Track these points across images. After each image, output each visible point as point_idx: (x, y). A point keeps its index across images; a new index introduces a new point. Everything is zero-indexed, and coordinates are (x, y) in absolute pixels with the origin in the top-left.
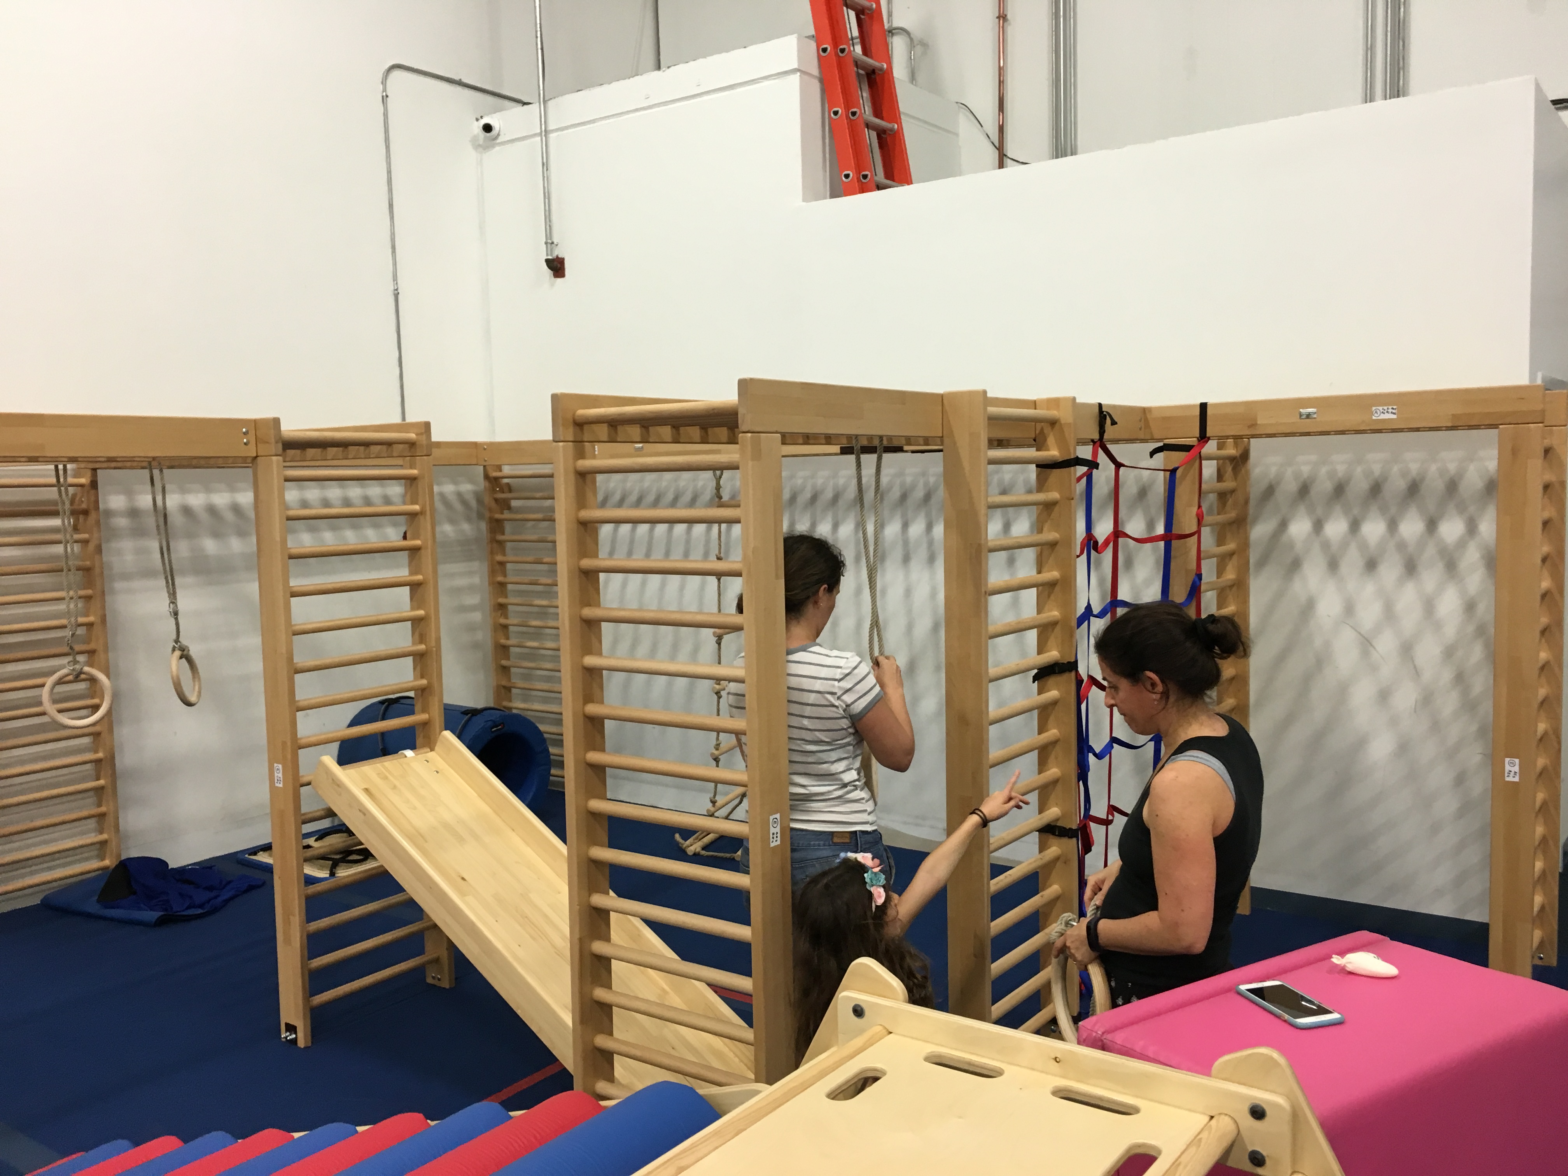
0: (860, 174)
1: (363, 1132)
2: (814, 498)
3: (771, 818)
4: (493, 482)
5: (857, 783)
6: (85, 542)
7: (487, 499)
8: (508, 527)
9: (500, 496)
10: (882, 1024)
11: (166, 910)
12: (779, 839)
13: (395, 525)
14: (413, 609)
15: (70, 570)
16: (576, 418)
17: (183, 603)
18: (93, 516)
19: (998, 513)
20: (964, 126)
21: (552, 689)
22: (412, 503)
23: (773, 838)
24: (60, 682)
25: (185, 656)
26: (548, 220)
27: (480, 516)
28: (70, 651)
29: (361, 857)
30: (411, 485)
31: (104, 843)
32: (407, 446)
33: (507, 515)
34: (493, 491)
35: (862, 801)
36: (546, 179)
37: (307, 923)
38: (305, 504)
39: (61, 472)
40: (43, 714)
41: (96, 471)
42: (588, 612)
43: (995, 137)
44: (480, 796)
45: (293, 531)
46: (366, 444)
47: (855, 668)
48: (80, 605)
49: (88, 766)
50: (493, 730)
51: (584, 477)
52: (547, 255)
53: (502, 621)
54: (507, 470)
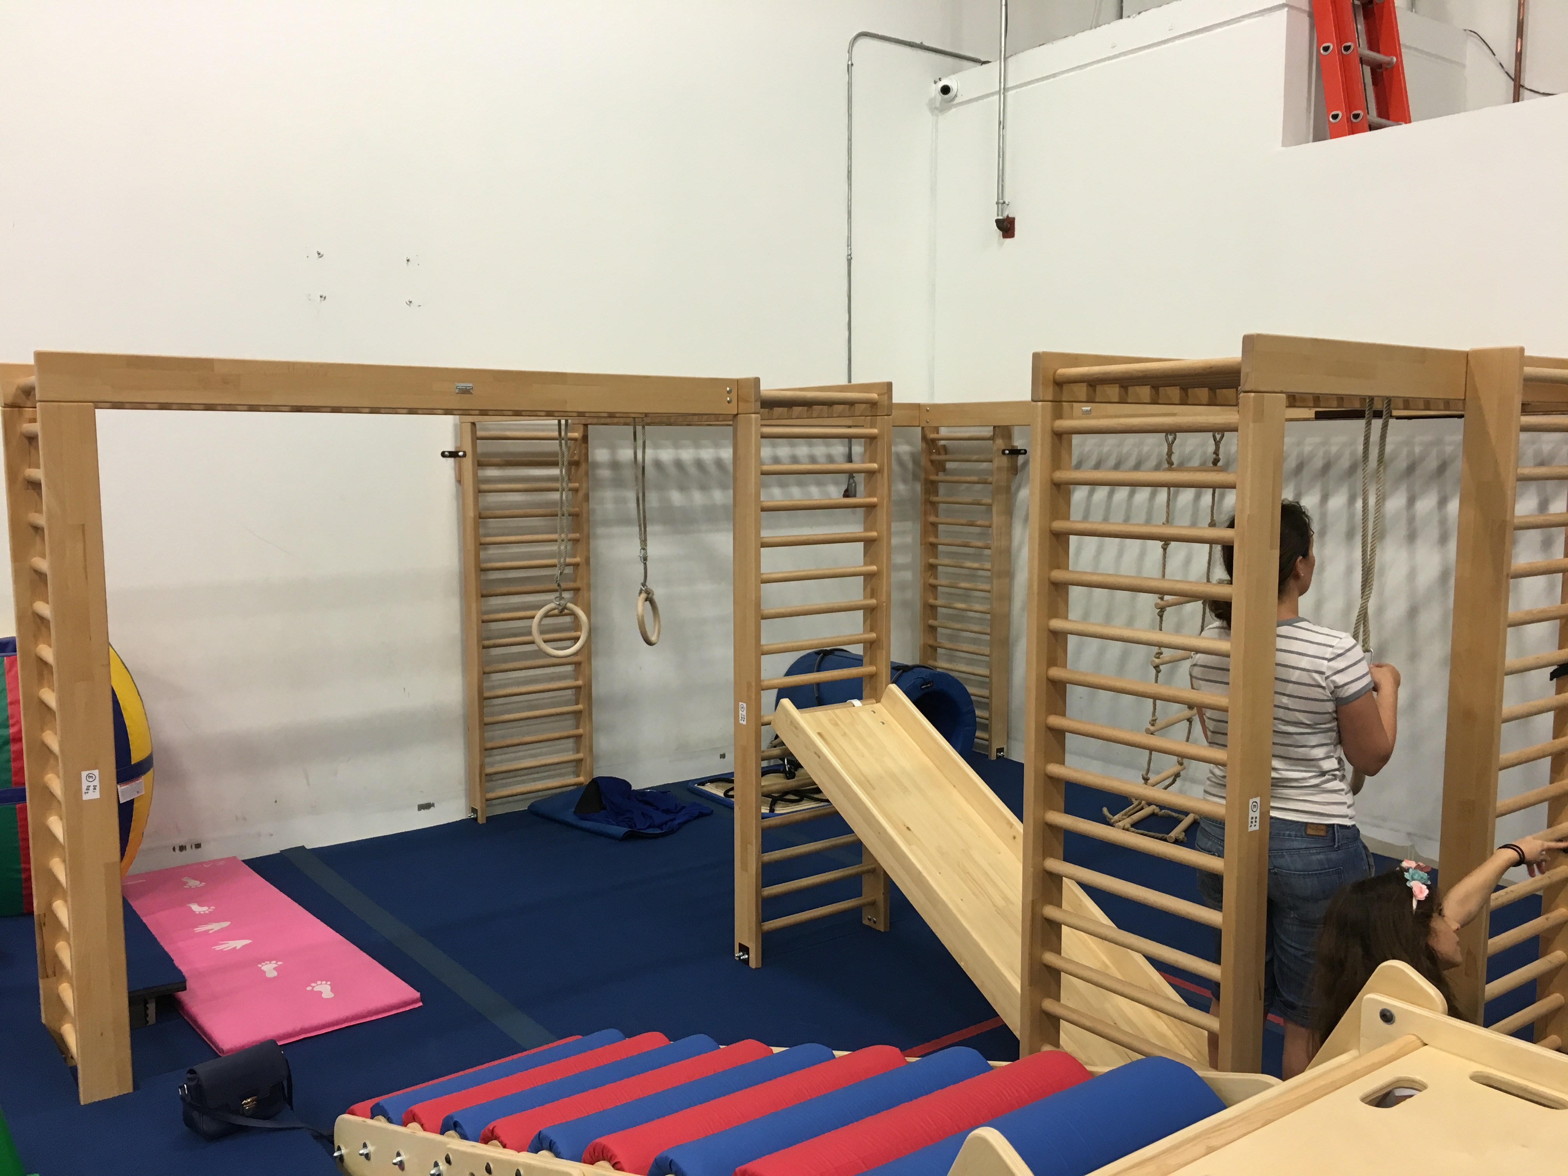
0: (1351, 112)
1: (841, 1057)
2: (1327, 467)
3: (1251, 801)
4: (930, 444)
5: (1337, 773)
6: (575, 491)
7: (924, 461)
8: (942, 489)
9: (935, 457)
10: (1415, 1033)
11: (630, 827)
12: (1258, 824)
13: (836, 483)
14: (865, 564)
15: (563, 515)
16: (1057, 377)
17: (651, 551)
18: (583, 466)
19: (1533, 488)
20: (1472, 52)
21: (977, 651)
22: (871, 461)
23: (1252, 822)
24: (546, 615)
25: (650, 600)
26: (1001, 179)
27: (915, 477)
28: (558, 588)
29: (796, 798)
30: (871, 444)
31: (579, 761)
32: (868, 405)
33: (941, 476)
34: (930, 453)
35: (1341, 792)
36: (1002, 138)
37: (762, 853)
38: (776, 460)
39: (563, 427)
40: (533, 642)
41: (587, 427)
42: (1058, 575)
43: (1510, 65)
44: (922, 750)
45: (764, 485)
46: (829, 403)
47: (1349, 650)
48: (569, 548)
49: (569, 692)
50: (922, 687)
51: (1060, 438)
52: (998, 215)
53: (932, 581)
54: (944, 432)
